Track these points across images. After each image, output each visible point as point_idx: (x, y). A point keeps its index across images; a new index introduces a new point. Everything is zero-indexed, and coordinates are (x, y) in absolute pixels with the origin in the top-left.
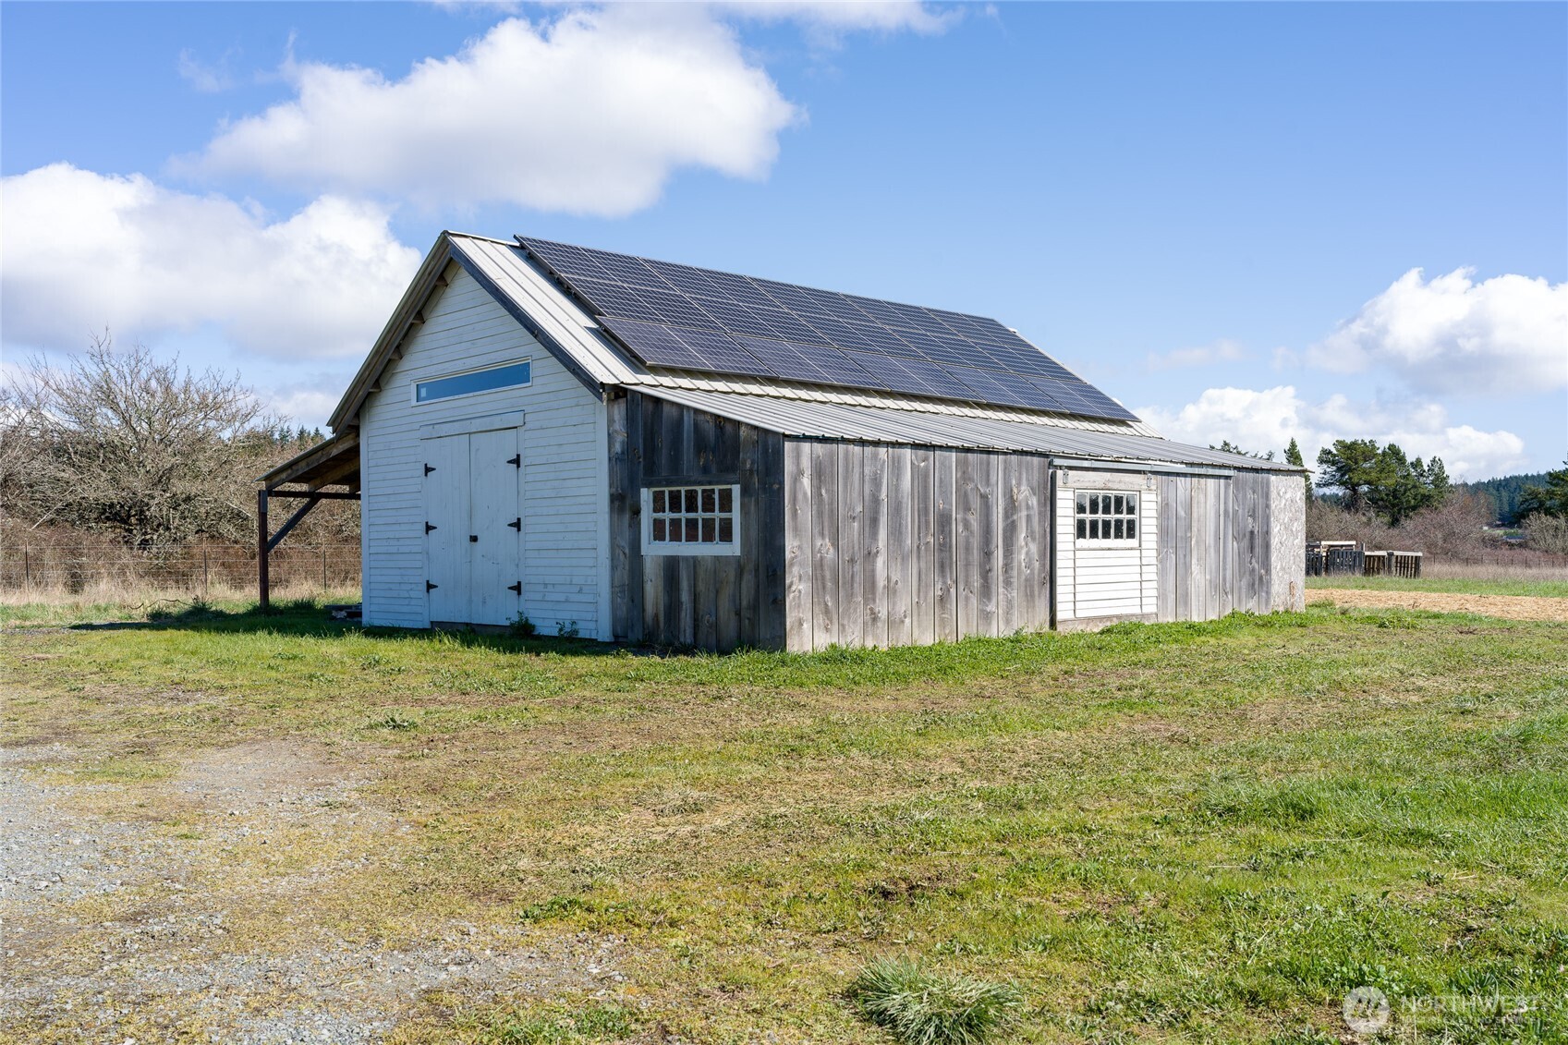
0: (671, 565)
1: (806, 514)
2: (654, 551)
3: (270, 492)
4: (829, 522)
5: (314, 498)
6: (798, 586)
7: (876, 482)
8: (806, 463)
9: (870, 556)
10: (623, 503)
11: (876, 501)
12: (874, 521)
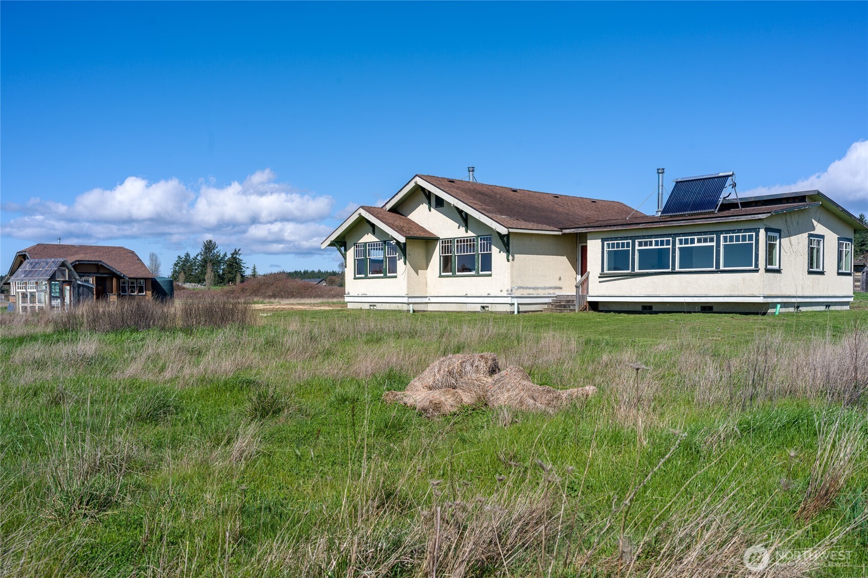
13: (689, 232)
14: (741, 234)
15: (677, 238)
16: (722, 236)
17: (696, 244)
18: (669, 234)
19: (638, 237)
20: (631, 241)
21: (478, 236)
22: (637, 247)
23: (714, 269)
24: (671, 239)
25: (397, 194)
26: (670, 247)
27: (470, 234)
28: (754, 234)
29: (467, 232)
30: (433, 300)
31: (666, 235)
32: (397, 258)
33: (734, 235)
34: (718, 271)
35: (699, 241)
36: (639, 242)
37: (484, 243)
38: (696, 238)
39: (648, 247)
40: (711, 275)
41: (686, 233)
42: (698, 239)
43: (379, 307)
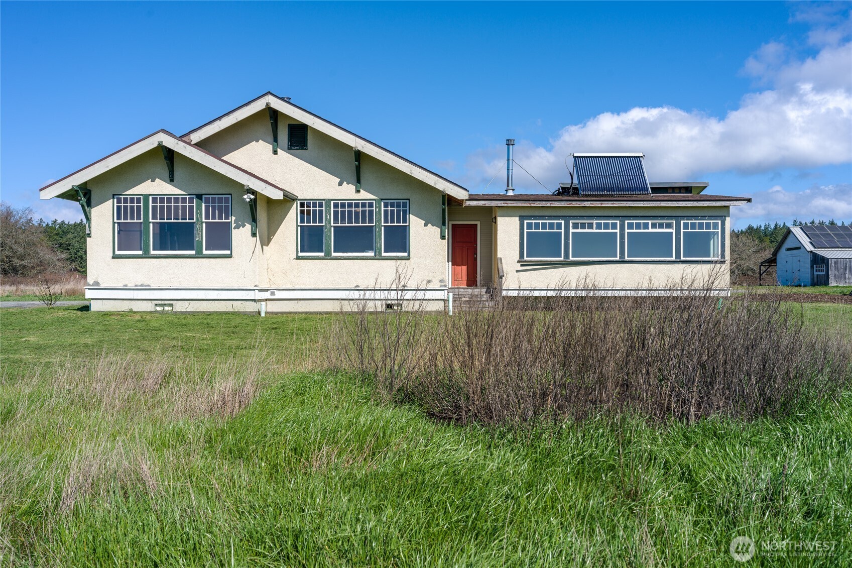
0: (817, 275)
1: (833, 269)
2: (816, 273)
3: (761, 265)
4: (837, 269)
5: (769, 266)
6: (831, 278)
7: (846, 264)
8: (833, 262)
9: (845, 274)
10: (812, 267)
11: (846, 266)
12: (846, 269)
13: (641, 215)
14: (704, 221)
15: (626, 222)
16: (682, 222)
17: (651, 230)
18: (615, 216)
19: (574, 217)
20: (563, 222)
21: (382, 199)
22: (572, 230)
23: (673, 259)
24: (618, 222)
25: (220, 118)
26: (618, 231)
27: (364, 195)
28: (720, 222)
29: (358, 191)
30: (279, 295)
31: (612, 216)
32: (233, 225)
33: (697, 221)
34: (678, 262)
35: (654, 226)
36: (573, 223)
37: (392, 212)
38: (650, 222)
39: (587, 230)
40: (670, 266)
41: (638, 216)
42: (652, 224)
43: (179, 307)
